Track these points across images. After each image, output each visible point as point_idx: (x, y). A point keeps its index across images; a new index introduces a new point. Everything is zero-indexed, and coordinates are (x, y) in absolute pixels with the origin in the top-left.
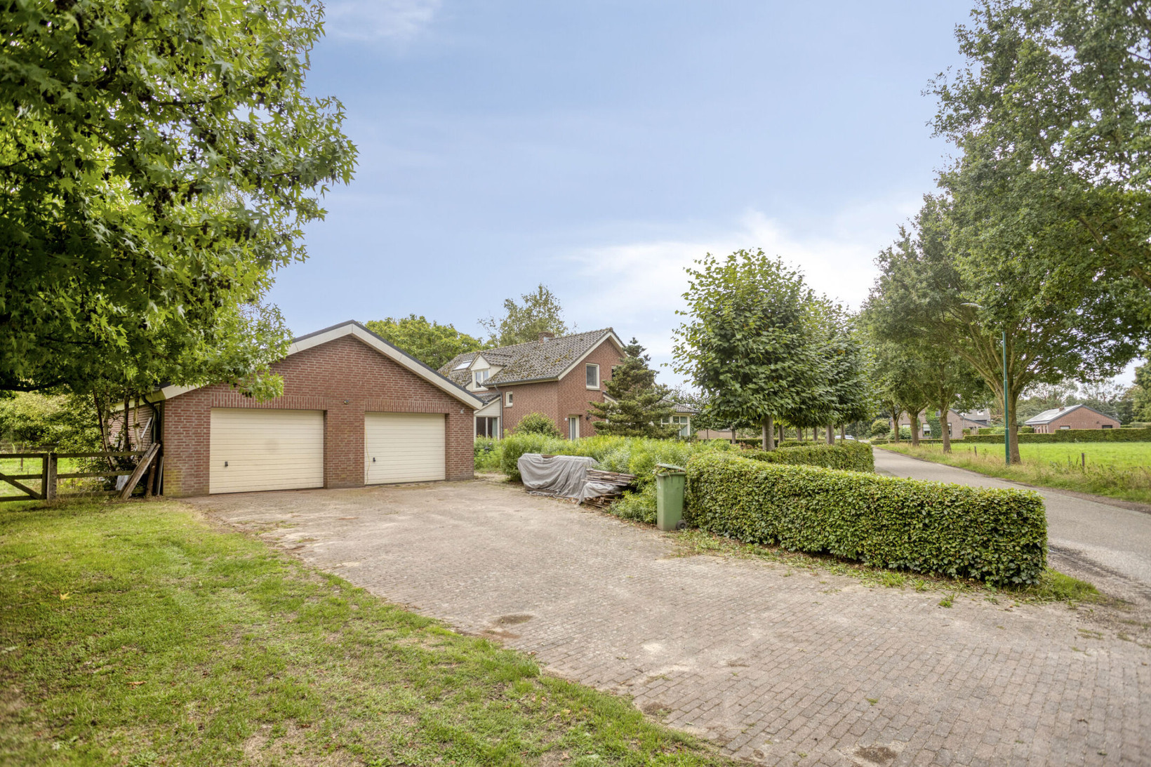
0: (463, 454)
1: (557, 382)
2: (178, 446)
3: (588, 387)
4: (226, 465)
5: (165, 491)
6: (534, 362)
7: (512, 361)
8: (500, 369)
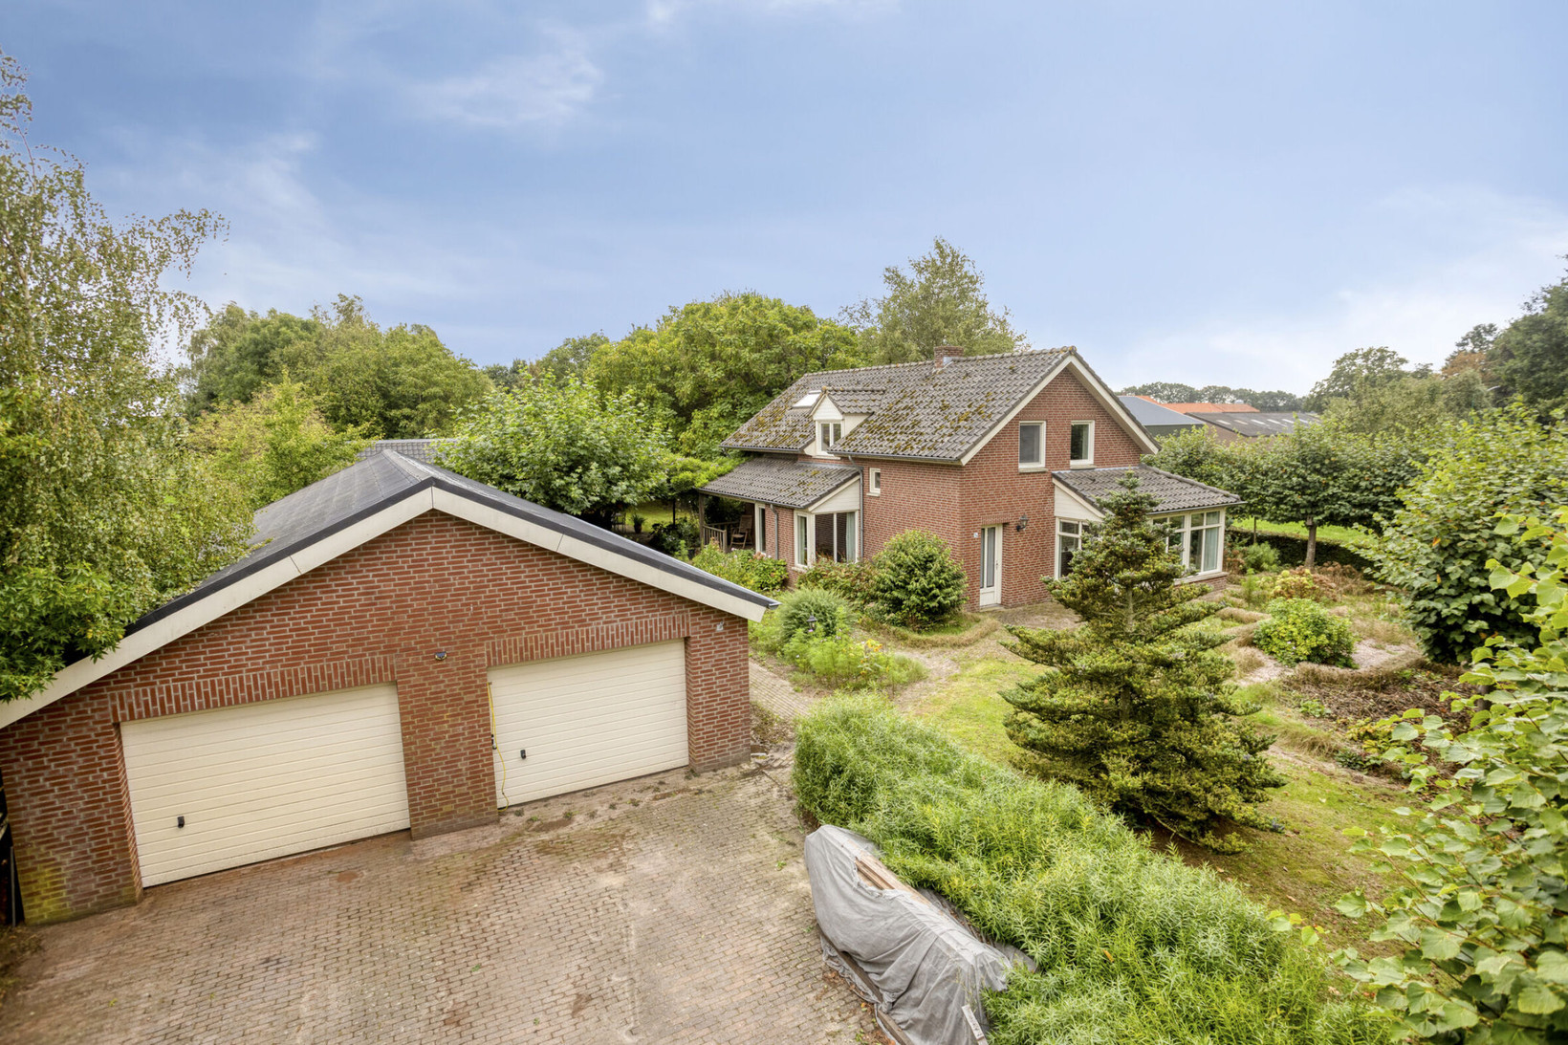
0: (724, 714)
1: (960, 467)
2: (45, 819)
3: (1023, 467)
4: (181, 823)
5: (28, 914)
6: (921, 413)
7: (885, 401)
8: (860, 420)
